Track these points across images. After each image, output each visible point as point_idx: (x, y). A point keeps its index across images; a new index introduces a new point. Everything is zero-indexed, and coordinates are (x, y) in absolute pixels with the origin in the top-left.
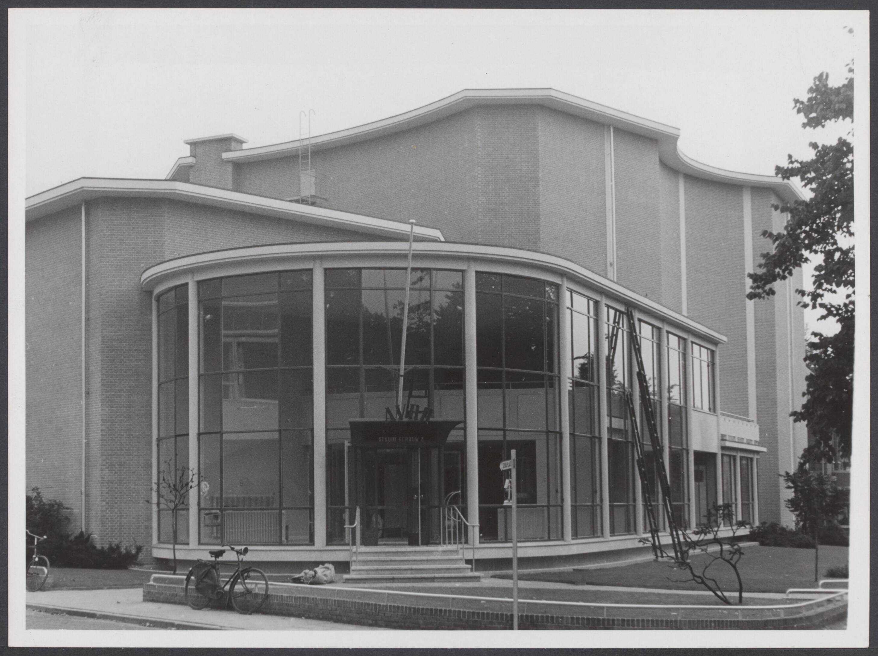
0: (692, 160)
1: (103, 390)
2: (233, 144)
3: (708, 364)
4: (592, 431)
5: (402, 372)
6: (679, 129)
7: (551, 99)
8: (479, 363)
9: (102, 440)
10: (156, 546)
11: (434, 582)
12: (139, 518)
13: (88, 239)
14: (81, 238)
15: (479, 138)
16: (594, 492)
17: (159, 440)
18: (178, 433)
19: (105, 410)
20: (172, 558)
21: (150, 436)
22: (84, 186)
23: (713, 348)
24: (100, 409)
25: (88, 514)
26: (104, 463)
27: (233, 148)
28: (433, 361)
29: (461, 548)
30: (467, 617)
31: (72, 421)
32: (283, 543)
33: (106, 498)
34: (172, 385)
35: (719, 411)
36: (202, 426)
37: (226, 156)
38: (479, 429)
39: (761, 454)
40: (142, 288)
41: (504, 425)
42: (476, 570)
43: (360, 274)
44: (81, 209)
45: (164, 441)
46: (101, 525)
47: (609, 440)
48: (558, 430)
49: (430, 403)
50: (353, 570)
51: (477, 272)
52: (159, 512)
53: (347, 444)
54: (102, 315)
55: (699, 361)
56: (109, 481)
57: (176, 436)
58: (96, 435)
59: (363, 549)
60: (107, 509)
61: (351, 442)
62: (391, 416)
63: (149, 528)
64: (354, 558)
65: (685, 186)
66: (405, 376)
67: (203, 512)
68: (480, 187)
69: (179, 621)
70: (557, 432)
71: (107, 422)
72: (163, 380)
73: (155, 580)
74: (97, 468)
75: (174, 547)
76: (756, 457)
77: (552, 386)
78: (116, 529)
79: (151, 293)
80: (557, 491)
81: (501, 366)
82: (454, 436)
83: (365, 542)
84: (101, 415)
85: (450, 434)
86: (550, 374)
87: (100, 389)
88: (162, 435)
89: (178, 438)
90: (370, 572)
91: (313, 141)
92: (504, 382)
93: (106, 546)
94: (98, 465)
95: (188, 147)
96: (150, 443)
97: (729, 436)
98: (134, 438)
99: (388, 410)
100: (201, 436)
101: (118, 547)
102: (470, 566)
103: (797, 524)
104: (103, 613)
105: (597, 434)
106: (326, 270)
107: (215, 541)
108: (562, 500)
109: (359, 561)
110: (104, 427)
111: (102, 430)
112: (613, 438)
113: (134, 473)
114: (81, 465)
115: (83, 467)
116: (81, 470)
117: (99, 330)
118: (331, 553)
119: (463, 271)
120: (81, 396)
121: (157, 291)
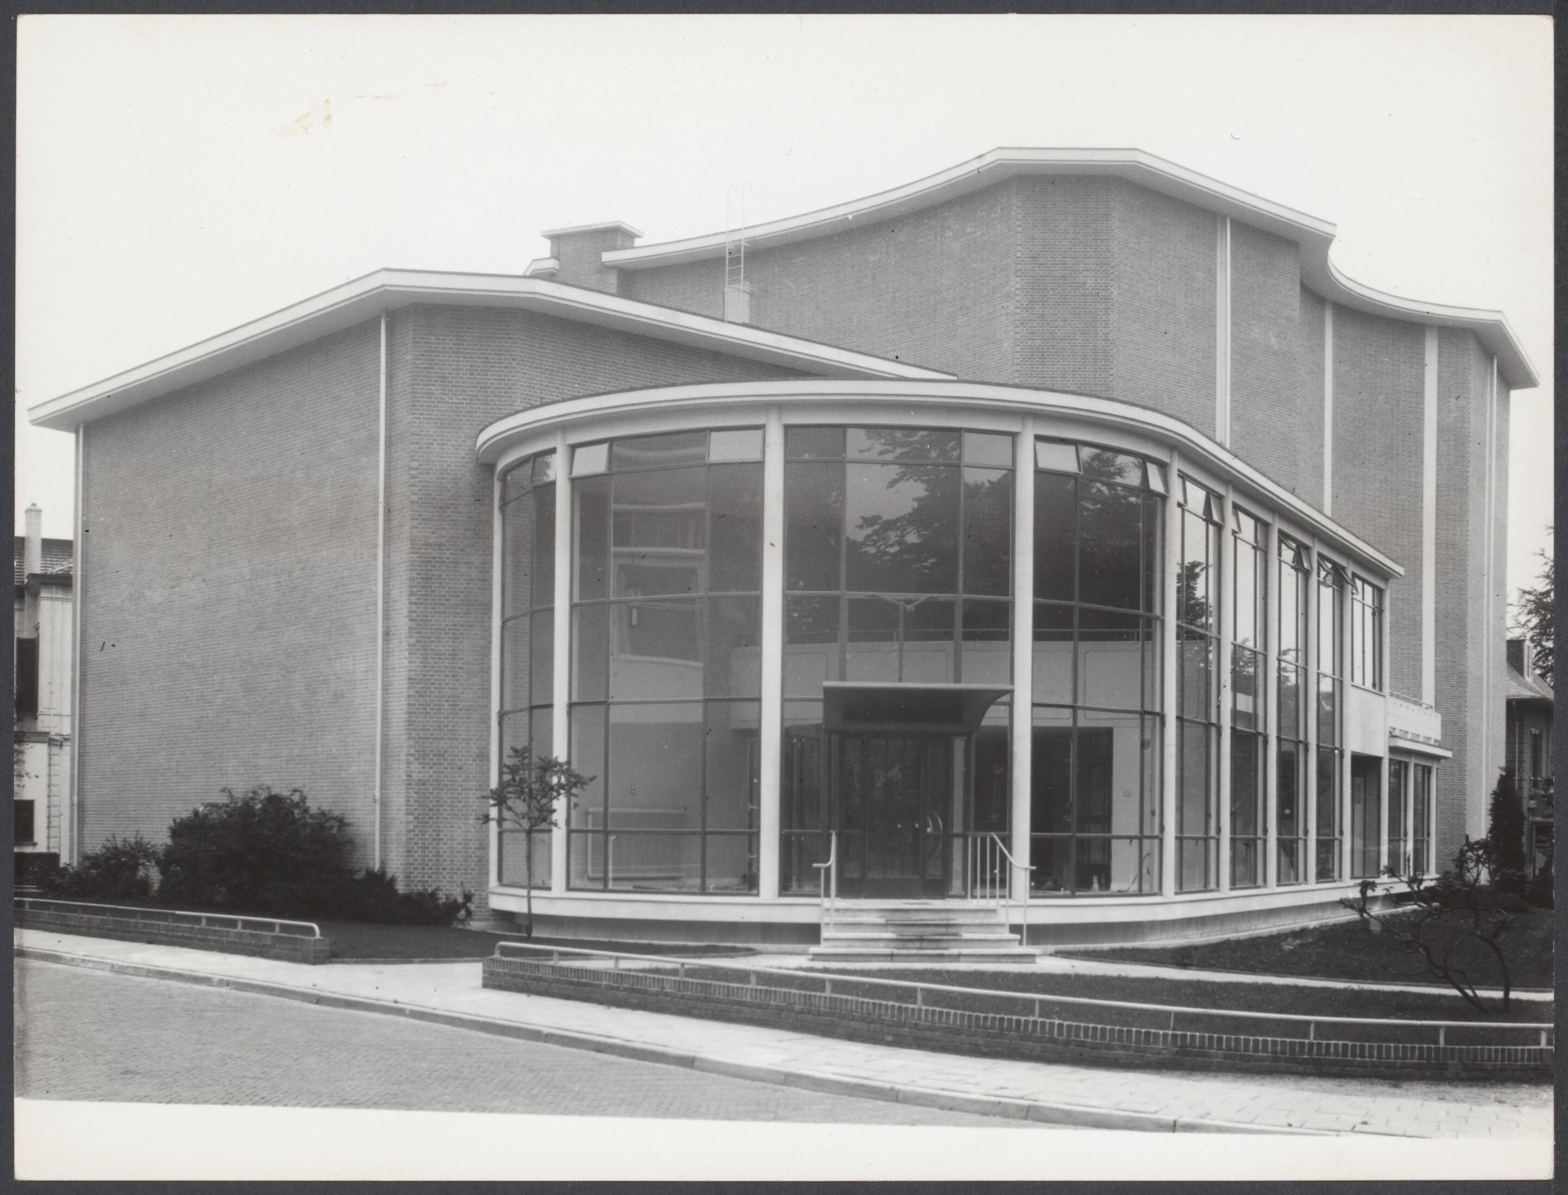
0: (1349, 279)
1: (410, 628)
2: (619, 238)
3: (1374, 610)
4: (1208, 715)
6: (1335, 225)
7: (1137, 167)
8: (1038, 592)
9: (408, 713)
10: (494, 890)
11: (959, 962)
12: (467, 844)
13: (390, 377)
14: (379, 374)
15: (1019, 229)
16: (1208, 816)
17: (502, 715)
18: (534, 704)
19: (414, 662)
20: (525, 910)
21: (487, 707)
22: (386, 283)
23: (1381, 585)
24: (406, 661)
25: (385, 835)
26: (412, 751)
27: (618, 246)
28: (961, 587)
29: (1003, 906)
30: (1065, 1035)
31: (361, 680)
32: (707, 891)
33: (415, 810)
34: (525, 623)
35: (1387, 689)
36: (575, 692)
37: (608, 257)
38: (1034, 705)
39: (1442, 761)
40: (478, 459)
41: (1075, 699)
42: (1029, 943)
43: (844, 436)
44: (380, 324)
45: (510, 716)
46: (405, 854)
47: (1233, 729)
48: (1158, 709)
50: (826, 940)
51: (1037, 436)
52: (500, 834)
54: (413, 502)
55: (1361, 605)
56: (419, 781)
57: (532, 708)
58: (399, 707)
59: (841, 902)
60: (415, 827)
63: (483, 861)
64: (826, 919)
65: (1334, 324)
67: (574, 837)
68: (1018, 311)
69: (549, 1027)
70: (1157, 714)
71: (418, 683)
72: (509, 614)
74: (399, 760)
75: (529, 893)
76: (1435, 766)
77: (1149, 637)
78: (430, 860)
79: (490, 467)
80: (1153, 813)
81: (1072, 599)
82: (993, 717)
84: (409, 671)
85: (988, 714)
86: (1148, 614)
87: (407, 628)
88: (508, 707)
89: (536, 712)
90: (852, 943)
91: (748, 234)
92: (1076, 630)
94: (402, 754)
95: (548, 243)
96: (486, 721)
97: (1401, 730)
98: (460, 710)
100: (573, 708)
102: (1018, 937)
104: (417, 1009)
105: (1214, 720)
106: (787, 428)
107: (590, 885)
108: (1162, 828)
109: (835, 924)
110: (412, 692)
111: (409, 696)
112: (1238, 728)
113: (460, 768)
114: (374, 753)
115: (378, 758)
116: (374, 762)
117: (407, 528)
118: (787, 910)
119: (1014, 435)
120: (376, 639)
121: (502, 464)
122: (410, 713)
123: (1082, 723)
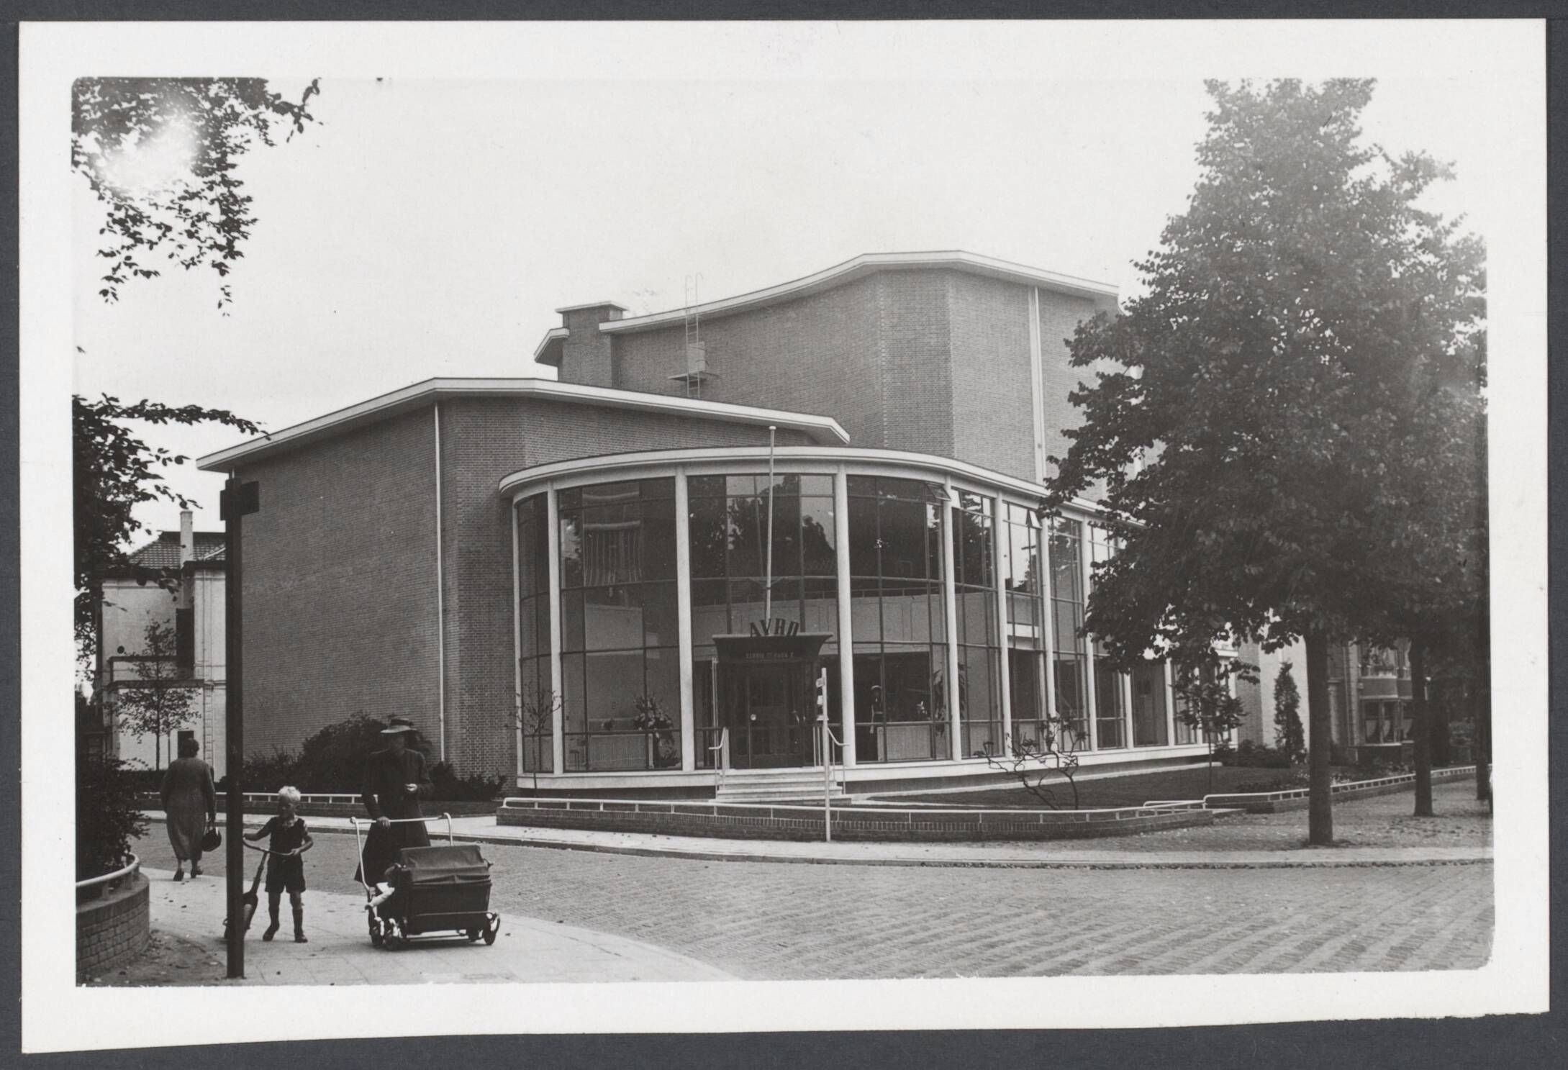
1: (461, 607)
2: (611, 313)
4: (989, 641)
5: (769, 585)
8: (853, 572)
9: (460, 661)
10: (521, 777)
12: (502, 746)
13: (442, 444)
14: (435, 443)
17: (522, 661)
18: (540, 653)
19: (463, 629)
21: (513, 656)
22: (436, 387)
24: (458, 628)
25: (448, 743)
26: (464, 687)
27: (611, 318)
28: (803, 572)
29: (838, 771)
31: (429, 642)
32: (650, 768)
33: (467, 725)
34: (533, 600)
36: (564, 647)
37: (603, 327)
38: (853, 643)
40: (500, 498)
41: (882, 638)
42: (847, 793)
43: (725, 482)
44: (435, 411)
45: (527, 661)
46: (461, 755)
47: (1012, 650)
48: (945, 641)
49: (802, 616)
50: (720, 796)
51: (848, 476)
52: (523, 739)
53: (715, 661)
54: (461, 525)
56: (469, 706)
57: (539, 656)
58: (454, 658)
59: (733, 772)
60: (467, 736)
61: (719, 659)
62: (757, 632)
63: (513, 758)
64: (721, 782)
66: (773, 588)
67: (567, 737)
68: (884, 363)
70: (942, 644)
71: (466, 642)
72: (524, 596)
73: (508, 804)
74: (456, 693)
75: (541, 776)
79: (510, 501)
81: (877, 575)
82: (826, 650)
83: (735, 764)
84: (461, 634)
85: (822, 648)
86: (933, 581)
87: (458, 606)
88: (526, 655)
89: (541, 659)
90: (737, 796)
91: (701, 310)
92: (881, 591)
93: (467, 777)
94: (457, 689)
95: (561, 316)
96: (512, 665)
98: (495, 659)
99: (753, 626)
100: (564, 656)
101: (480, 778)
102: (841, 788)
103: (1278, 741)
105: (995, 645)
106: (689, 478)
107: (577, 769)
108: (950, 717)
109: (725, 786)
110: (462, 648)
111: (460, 651)
112: (1018, 648)
113: (496, 697)
114: (439, 688)
115: (442, 691)
116: (439, 694)
117: (456, 542)
118: (700, 778)
119: (833, 476)
120: (438, 613)
121: (516, 500)
122: (462, 662)
123: (886, 651)
